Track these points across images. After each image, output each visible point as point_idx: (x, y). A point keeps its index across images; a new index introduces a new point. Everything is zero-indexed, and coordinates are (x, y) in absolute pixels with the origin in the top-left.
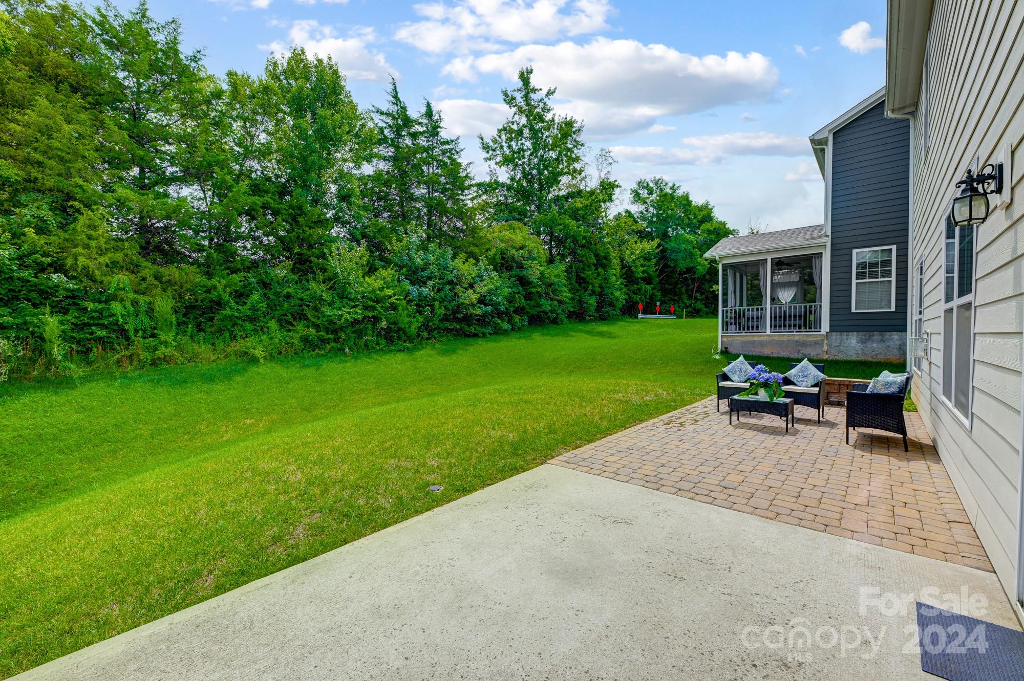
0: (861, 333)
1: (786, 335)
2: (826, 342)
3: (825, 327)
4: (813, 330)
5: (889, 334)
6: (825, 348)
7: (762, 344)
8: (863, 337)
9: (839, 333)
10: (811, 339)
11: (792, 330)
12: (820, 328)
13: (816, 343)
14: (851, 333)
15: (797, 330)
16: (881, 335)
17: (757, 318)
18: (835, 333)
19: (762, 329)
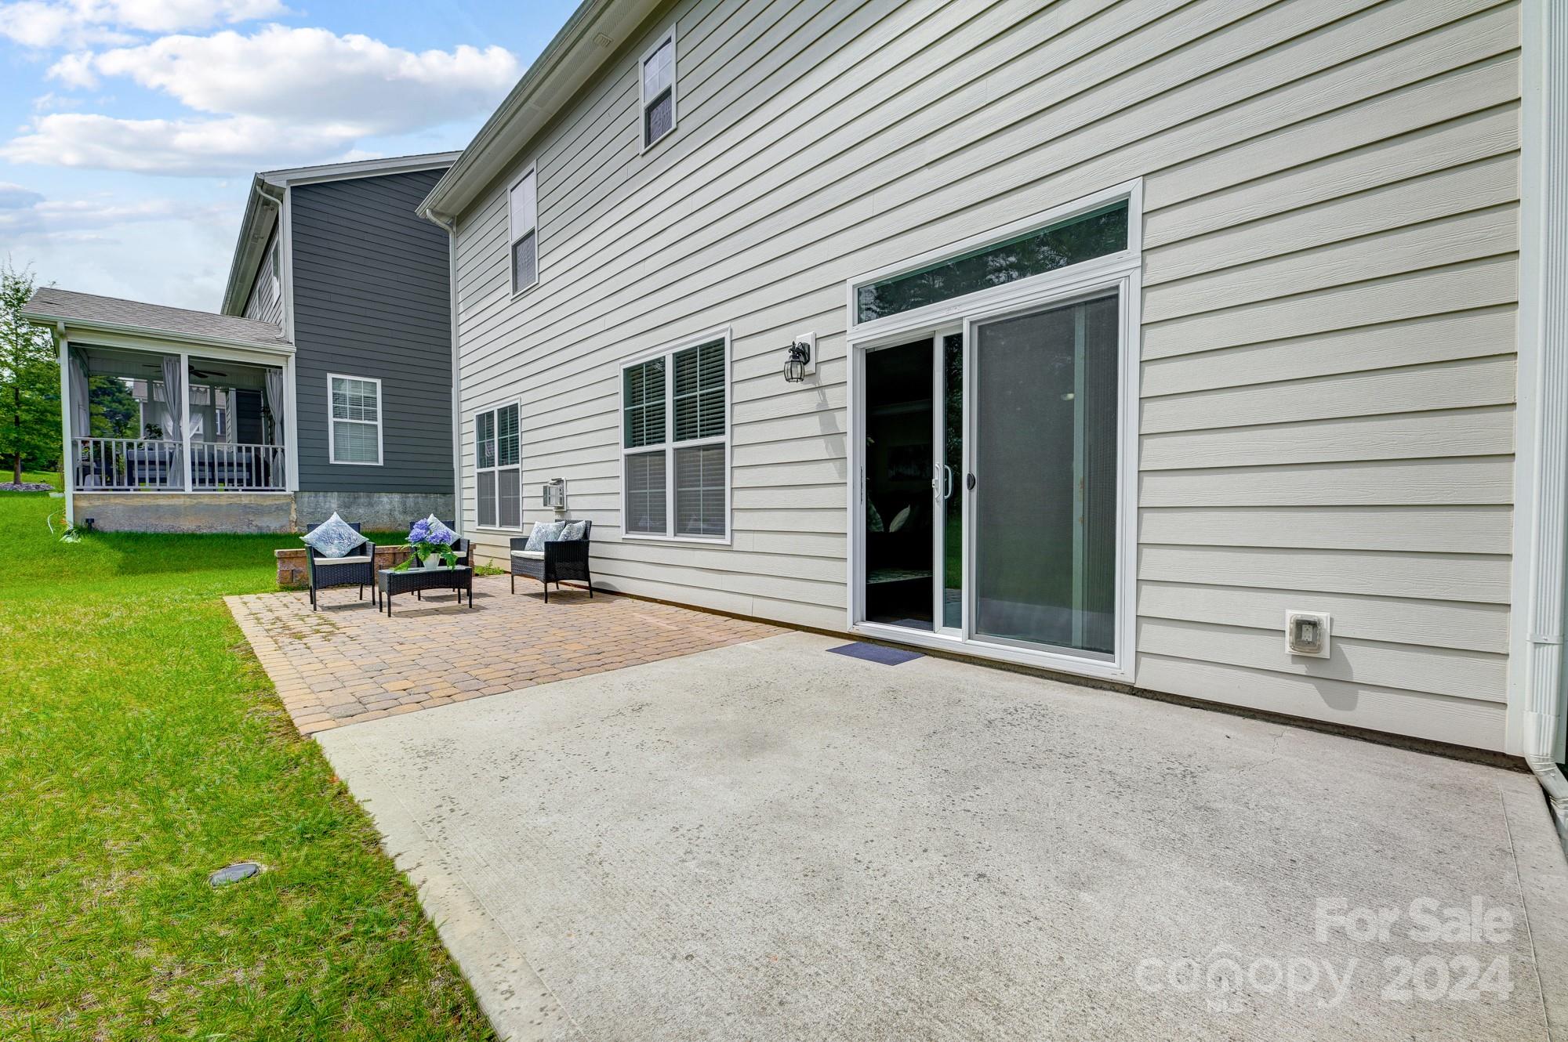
0: (343, 494)
1: (224, 496)
2: (294, 506)
3: (292, 483)
4: (272, 487)
5: (376, 495)
6: (294, 516)
7: (175, 512)
8: (347, 500)
9: (313, 494)
10: (268, 502)
11: (236, 487)
12: (284, 485)
13: (279, 508)
14: (329, 494)
15: (245, 487)
16: (368, 497)
17: (162, 463)
18: (307, 494)
19: (174, 482)
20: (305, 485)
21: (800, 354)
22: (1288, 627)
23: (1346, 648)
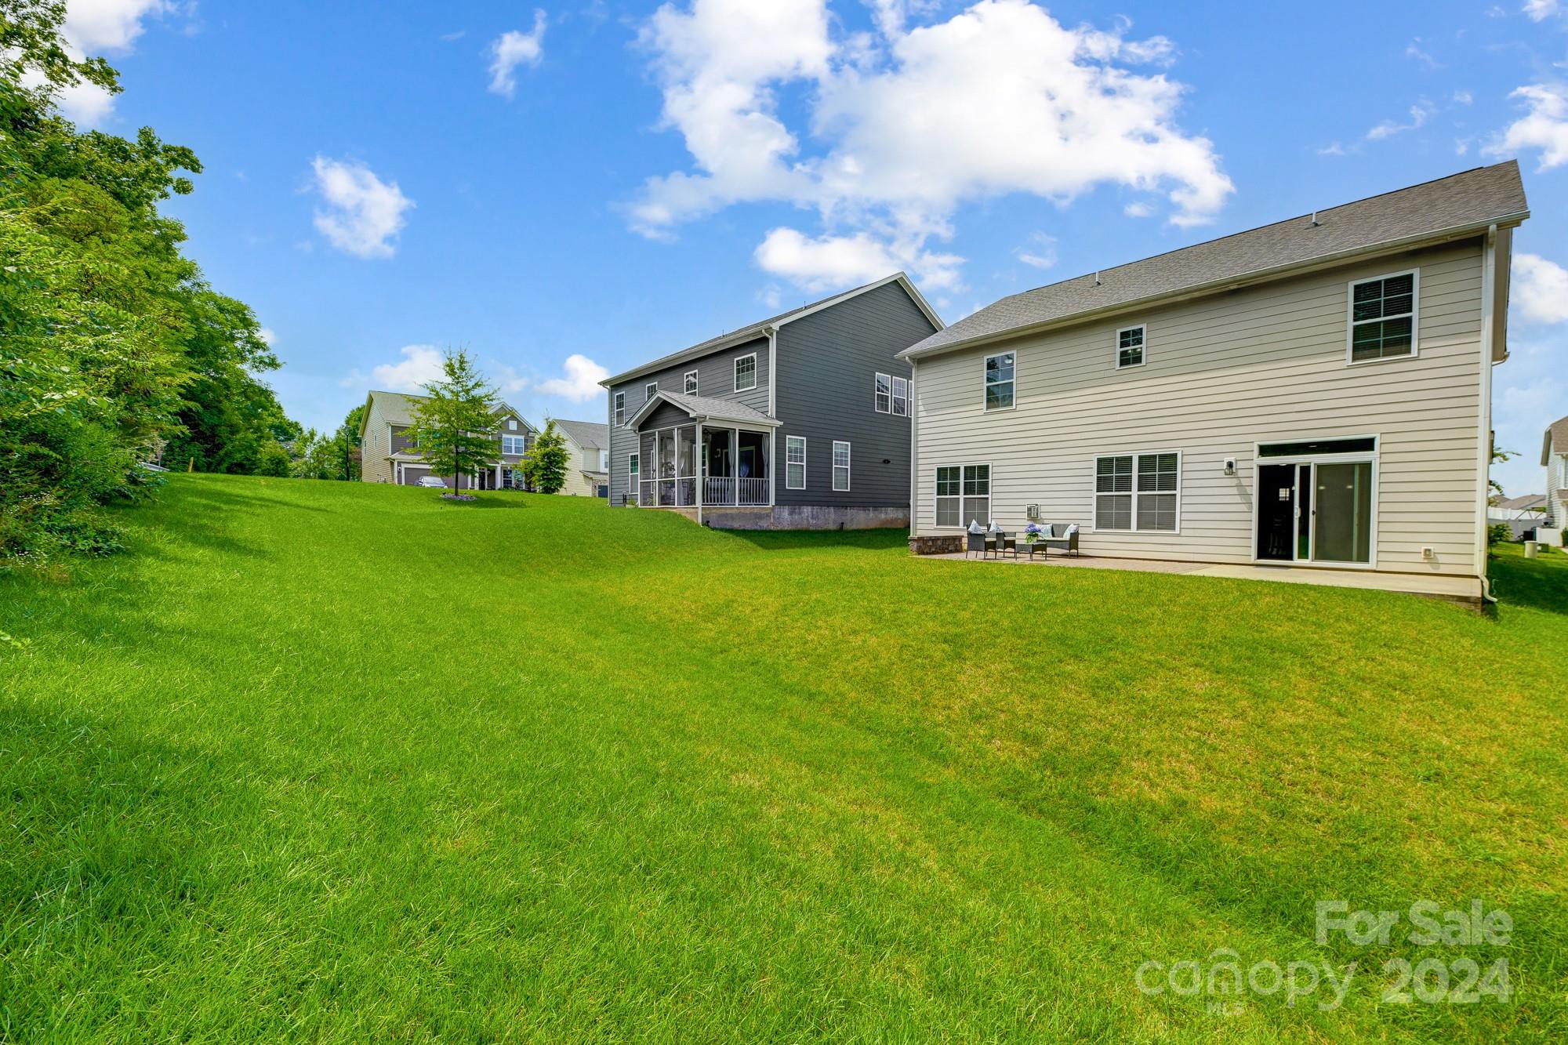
0: (790, 507)
1: (749, 509)
2: (772, 514)
3: (772, 501)
4: (764, 503)
5: (803, 507)
6: (772, 520)
7: (732, 517)
8: (791, 510)
10: (764, 511)
11: (752, 503)
12: (769, 502)
13: (767, 515)
14: (785, 507)
15: (755, 503)
16: (799, 509)
18: (777, 507)
20: (778, 502)
21: (1230, 465)
22: (1422, 551)
23: (1438, 556)
